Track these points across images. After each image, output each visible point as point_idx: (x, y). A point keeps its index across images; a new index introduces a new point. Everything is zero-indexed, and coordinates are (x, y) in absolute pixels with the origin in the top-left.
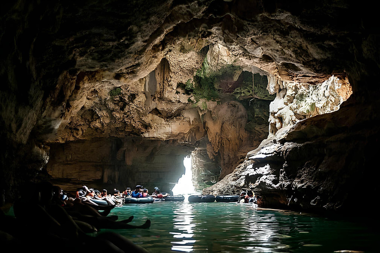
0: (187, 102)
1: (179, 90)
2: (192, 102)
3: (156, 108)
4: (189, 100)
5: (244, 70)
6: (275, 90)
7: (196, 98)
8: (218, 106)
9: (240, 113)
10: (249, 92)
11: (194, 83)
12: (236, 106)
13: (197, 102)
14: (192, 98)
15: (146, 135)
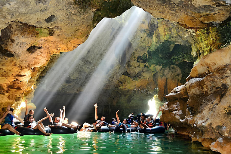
0: (144, 67)
1: (139, 60)
2: (147, 67)
3: (126, 72)
4: (145, 66)
5: (176, 43)
6: (197, 54)
7: (149, 64)
8: (163, 69)
9: (177, 72)
10: (181, 58)
11: (147, 55)
12: (175, 68)
13: (150, 67)
14: (147, 65)
15: (121, 87)
